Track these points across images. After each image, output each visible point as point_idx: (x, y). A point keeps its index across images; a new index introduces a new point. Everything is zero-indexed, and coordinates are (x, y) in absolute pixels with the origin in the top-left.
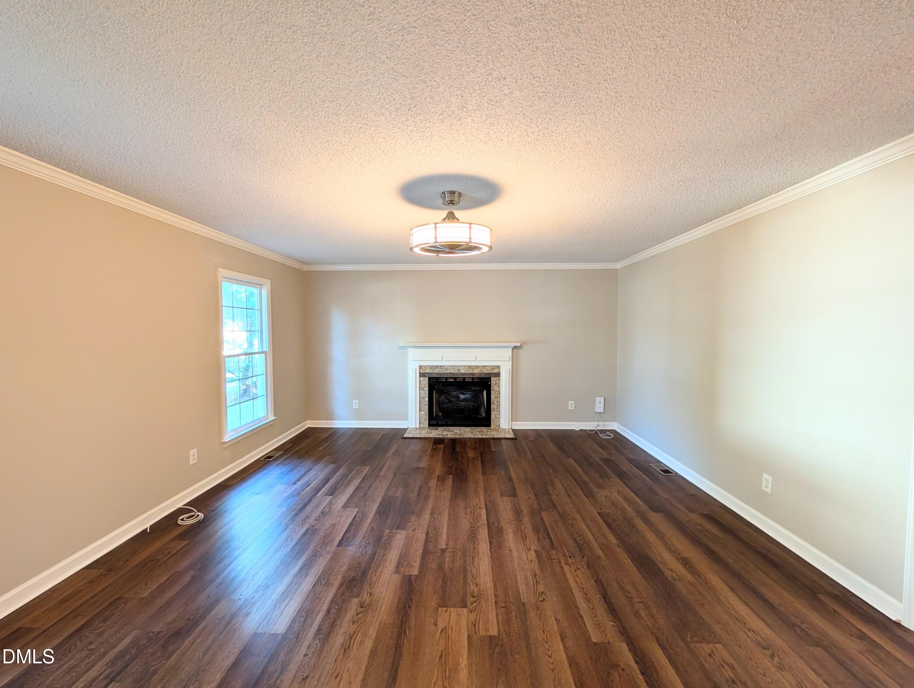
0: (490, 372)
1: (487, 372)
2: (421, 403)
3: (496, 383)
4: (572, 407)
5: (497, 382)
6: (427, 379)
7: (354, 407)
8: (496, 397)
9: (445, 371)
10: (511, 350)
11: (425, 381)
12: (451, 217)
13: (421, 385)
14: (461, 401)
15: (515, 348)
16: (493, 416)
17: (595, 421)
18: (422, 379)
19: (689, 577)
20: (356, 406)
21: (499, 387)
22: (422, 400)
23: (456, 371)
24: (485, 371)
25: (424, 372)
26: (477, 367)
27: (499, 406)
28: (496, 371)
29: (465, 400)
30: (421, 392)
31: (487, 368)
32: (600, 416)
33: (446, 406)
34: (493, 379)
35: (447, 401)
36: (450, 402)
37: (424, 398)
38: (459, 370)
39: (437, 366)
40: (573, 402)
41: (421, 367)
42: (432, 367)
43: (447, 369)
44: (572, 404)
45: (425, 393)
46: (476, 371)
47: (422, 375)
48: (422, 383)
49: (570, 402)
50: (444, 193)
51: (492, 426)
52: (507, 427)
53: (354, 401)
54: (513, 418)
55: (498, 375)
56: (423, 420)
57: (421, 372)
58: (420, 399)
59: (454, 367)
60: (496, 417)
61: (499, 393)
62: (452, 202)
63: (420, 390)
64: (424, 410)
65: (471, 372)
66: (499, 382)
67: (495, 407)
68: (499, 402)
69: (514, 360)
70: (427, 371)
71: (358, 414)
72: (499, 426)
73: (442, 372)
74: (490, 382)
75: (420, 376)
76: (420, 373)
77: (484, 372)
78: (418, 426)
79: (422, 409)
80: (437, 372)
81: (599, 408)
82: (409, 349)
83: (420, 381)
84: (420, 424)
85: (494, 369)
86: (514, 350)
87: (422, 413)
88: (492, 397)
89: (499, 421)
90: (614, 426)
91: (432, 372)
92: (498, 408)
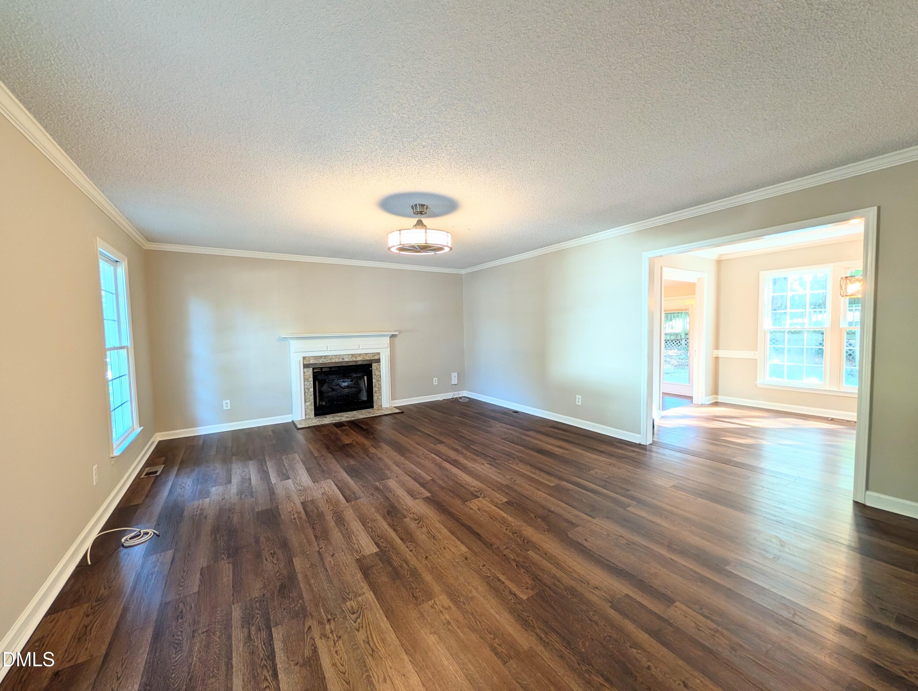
0: (372, 359)
1: (369, 359)
2: (306, 394)
3: (377, 369)
4: (436, 382)
5: (378, 367)
6: (311, 370)
7: (225, 408)
8: (377, 381)
9: (330, 361)
10: (389, 338)
11: (310, 372)
12: (420, 223)
13: (305, 377)
14: (344, 388)
15: (393, 336)
16: (375, 398)
17: (452, 392)
18: (305, 370)
19: (566, 452)
20: (227, 407)
21: (380, 372)
22: (307, 391)
23: (341, 360)
24: (368, 358)
25: (308, 363)
26: (360, 355)
27: (380, 389)
28: (376, 358)
29: (348, 387)
30: (306, 383)
31: (369, 355)
32: (455, 387)
33: (330, 394)
34: (374, 365)
35: (330, 390)
36: (333, 390)
37: (308, 389)
38: (343, 359)
39: (321, 357)
40: (436, 379)
41: (304, 358)
42: (316, 358)
43: (331, 359)
44: (436, 380)
45: (310, 384)
46: (359, 359)
47: (306, 366)
48: (307, 374)
49: (434, 379)
50: (416, 205)
51: (375, 406)
52: (388, 406)
53: (224, 402)
54: (393, 398)
55: (378, 361)
56: (308, 411)
57: (305, 363)
58: (305, 391)
59: (338, 357)
60: (378, 399)
61: (380, 377)
62: (421, 213)
63: (304, 381)
64: (309, 401)
65: (355, 360)
66: (380, 367)
67: (377, 389)
68: (380, 385)
69: (392, 347)
70: (311, 362)
71: (230, 416)
72: (381, 406)
73: (327, 362)
74: (372, 368)
75: (304, 367)
76: (304, 365)
77: (366, 359)
78: (304, 418)
79: (307, 400)
80: (321, 362)
81: (454, 381)
82: (291, 341)
83: (304, 372)
84: (306, 415)
85: (375, 356)
86: (391, 339)
87: (308, 404)
88: (374, 380)
89: (381, 401)
90: (465, 393)
91: (316, 362)
92: (379, 390)
